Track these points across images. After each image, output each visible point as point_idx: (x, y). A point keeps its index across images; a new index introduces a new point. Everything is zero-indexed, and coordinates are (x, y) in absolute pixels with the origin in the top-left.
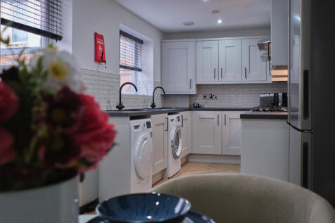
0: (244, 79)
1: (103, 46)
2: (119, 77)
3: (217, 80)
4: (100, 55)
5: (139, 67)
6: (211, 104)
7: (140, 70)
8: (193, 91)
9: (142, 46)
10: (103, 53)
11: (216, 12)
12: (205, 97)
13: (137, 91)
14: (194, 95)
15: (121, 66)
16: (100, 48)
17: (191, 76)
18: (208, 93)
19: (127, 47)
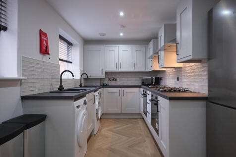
0: (133, 69)
1: (47, 42)
2: (59, 66)
3: (117, 69)
4: (44, 48)
5: (70, 60)
6: (113, 83)
7: (71, 63)
8: (103, 76)
9: (72, 47)
10: (47, 47)
11: (123, 26)
12: (109, 79)
13: (73, 76)
14: (103, 78)
15: (60, 60)
16: (45, 43)
17: (102, 67)
18: (111, 77)
19: (63, 46)
